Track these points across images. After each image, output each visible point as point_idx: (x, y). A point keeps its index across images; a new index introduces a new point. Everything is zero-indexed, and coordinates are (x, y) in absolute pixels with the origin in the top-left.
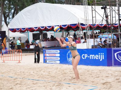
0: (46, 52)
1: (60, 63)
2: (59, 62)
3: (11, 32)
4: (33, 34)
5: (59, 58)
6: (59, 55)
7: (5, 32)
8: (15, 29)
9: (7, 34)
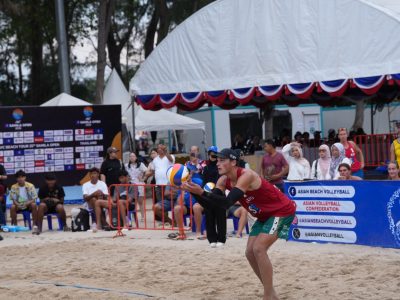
0: (298, 195)
1: (357, 243)
2: (352, 236)
3: (139, 109)
4: (231, 116)
5: (353, 222)
6: (350, 207)
7: (118, 108)
8: (158, 96)
9: (125, 119)
